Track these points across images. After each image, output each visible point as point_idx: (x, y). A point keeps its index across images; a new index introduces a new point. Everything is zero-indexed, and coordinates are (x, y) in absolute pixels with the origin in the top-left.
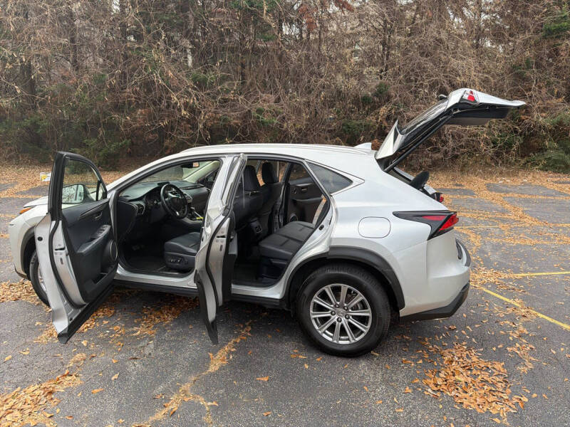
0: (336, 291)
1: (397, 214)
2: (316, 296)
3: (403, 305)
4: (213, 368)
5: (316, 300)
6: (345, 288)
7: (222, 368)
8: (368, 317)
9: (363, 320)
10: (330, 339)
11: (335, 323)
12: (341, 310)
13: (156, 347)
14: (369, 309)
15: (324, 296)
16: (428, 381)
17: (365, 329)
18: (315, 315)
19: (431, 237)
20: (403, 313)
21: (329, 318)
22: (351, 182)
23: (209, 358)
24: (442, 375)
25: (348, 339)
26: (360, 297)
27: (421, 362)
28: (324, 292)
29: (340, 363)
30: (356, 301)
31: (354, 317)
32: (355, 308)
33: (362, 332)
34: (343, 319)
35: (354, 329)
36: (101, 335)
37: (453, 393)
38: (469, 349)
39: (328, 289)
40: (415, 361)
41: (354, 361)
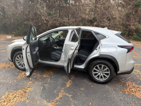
0: (100, 66)
1: (118, 46)
2: (94, 68)
3: (119, 70)
4: (68, 86)
5: (94, 69)
6: (103, 66)
7: (70, 86)
8: (109, 74)
9: (107, 74)
10: (98, 79)
11: (99, 75)
12: (101, 72)
13: (51, 80)
14: (109, 71)
15: (97, 68)
16: (125, 90)
17: (108, 77)
18: (94, 73)
19: (128, 52)
20: (118, 72)
21: (97, 74)
22: (106, 37)
23: (66, 83)
24: (128, 89)
25: (103, 79)
26: (107, 68)
27: (121, 85)
28: (97, 67)
29: (101, 85)
30: (106, 69)
31: (105, 73)
32: (105, 71)
33: (107, 77)
34: (102, 74)
35: (105, 76)
36: (34, 77)
37: (133, 93)
38: (132, 82)
39: (98, 66)
40: (120, 85)
41: (104, 85)
